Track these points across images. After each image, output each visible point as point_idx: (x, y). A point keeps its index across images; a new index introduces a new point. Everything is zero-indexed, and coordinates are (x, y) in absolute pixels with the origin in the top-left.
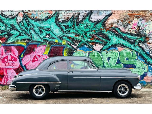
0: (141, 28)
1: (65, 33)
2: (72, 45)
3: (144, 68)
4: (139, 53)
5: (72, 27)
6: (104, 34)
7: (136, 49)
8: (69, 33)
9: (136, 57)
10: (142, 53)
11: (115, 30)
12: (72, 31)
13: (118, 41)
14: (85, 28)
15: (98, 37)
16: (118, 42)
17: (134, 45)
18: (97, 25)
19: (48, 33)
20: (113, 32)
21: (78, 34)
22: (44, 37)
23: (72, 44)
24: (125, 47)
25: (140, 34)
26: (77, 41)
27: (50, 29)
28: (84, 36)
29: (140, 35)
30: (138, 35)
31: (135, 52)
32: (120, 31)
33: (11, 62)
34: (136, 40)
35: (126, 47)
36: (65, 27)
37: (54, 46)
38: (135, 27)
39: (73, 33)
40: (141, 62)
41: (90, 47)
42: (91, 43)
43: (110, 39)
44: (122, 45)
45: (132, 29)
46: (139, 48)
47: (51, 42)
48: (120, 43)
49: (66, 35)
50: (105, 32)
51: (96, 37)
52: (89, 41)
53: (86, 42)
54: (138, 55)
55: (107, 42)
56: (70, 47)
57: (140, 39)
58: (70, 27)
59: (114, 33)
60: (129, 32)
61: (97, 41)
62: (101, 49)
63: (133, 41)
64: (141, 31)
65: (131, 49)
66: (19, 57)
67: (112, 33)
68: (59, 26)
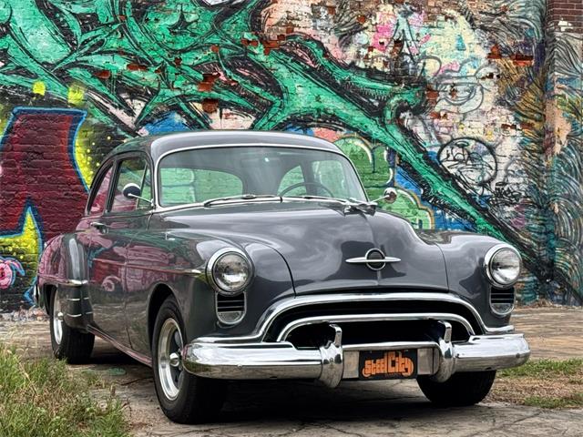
0: (408, 46)
1: (81, 49)
2: (112, 110)
3: (417, 222)
4: (400, 157)
5: (113, 24)
6: (259, 67)
7: (389, 140)
8: (100, 53)
9: (386, 174)
10: (410, 155)
11: (304, 48)
12: (113, 43)
13: (318, 99)
14: (175, 33)
15: (230, 77)
16: (314, 105)
17: (381, 122)
18: (226, 21)
20: (297, 59)
21: (143, 60)
23: (116, 107)
24: (345, 131)
25: (405, 72)
26: (135, 93)
27: (7, 25)
28: (170, 68)
29: (405, 79)
30: (394, 78)
31: (385, 153)
32: (325, 55)
34: (389, 98)
35: (349, 128)
36: (82, 20)
37: (29, 112)
38: (382, 44)
39: (120, 52)
40: (409, 196)
41: (195, 121)
42: (199, 102)
43: (283, 88)
44: (330, 120)
45: (371, 49)
46: (398, 136)
47: (12, 92)
48: (325, 111)
49: (86, 61)
50: (262, 58)
51: (225, 79)
52: (190, 95)
53: (177, 97)
54: (394, 163)
55: (272, 103)
56: (104, 119)
57: (405, 97)
58: (105, 22)
59: (299, 63)
60: (361, 65)
61: (225, 96)
63: (377, 104)
64: (407, 59)
65: (367, 137)
67: (292, 61)
68: (52, 13)
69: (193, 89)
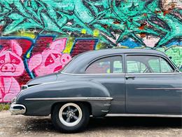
1: (98, 18)
2: (108, 38)
5: (108, 8)
6: (161, 20)
8: (104, 19)
11: (178, 13)
12: (109, 15)
14: (130, 10)
15: (151, 24)
19: (70, 18)
20: (176, 17)
21: (119, 20)
22: (64, 25)
26: (116, 32)
27: (73, 11)
28: (129, 23)
33: (10, 66)
36: (98, 8)
37: (81, 39)
39: (111, 18)
41: (138, 40)
42: (139, 34)
43: (171, 27)
47: (75, 33)
49: (100, 22)
50: (163, 17)
51: (148, 25)
52: (136, 31)
53: (131, 32)
55: (167, 33)
58: (106, 8)
61: (149, 31)
62: (156, 45)
66: (24, 57)
68: (88, 6)
69: (137, 29)
